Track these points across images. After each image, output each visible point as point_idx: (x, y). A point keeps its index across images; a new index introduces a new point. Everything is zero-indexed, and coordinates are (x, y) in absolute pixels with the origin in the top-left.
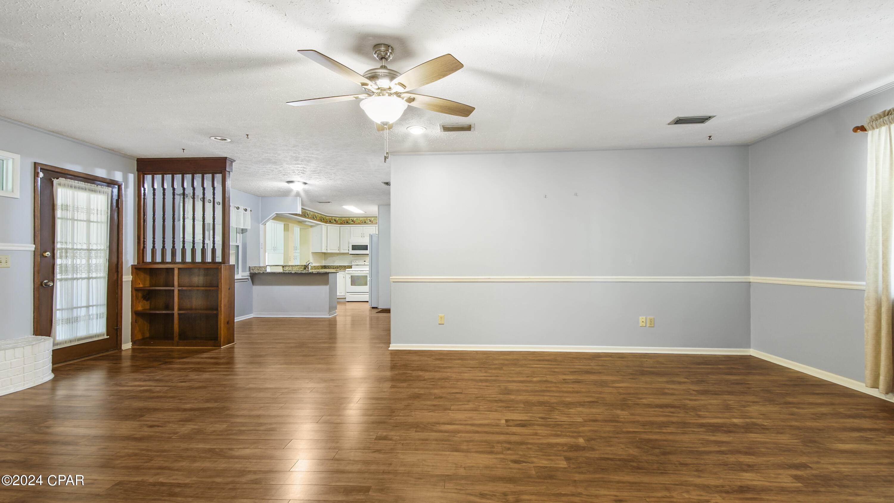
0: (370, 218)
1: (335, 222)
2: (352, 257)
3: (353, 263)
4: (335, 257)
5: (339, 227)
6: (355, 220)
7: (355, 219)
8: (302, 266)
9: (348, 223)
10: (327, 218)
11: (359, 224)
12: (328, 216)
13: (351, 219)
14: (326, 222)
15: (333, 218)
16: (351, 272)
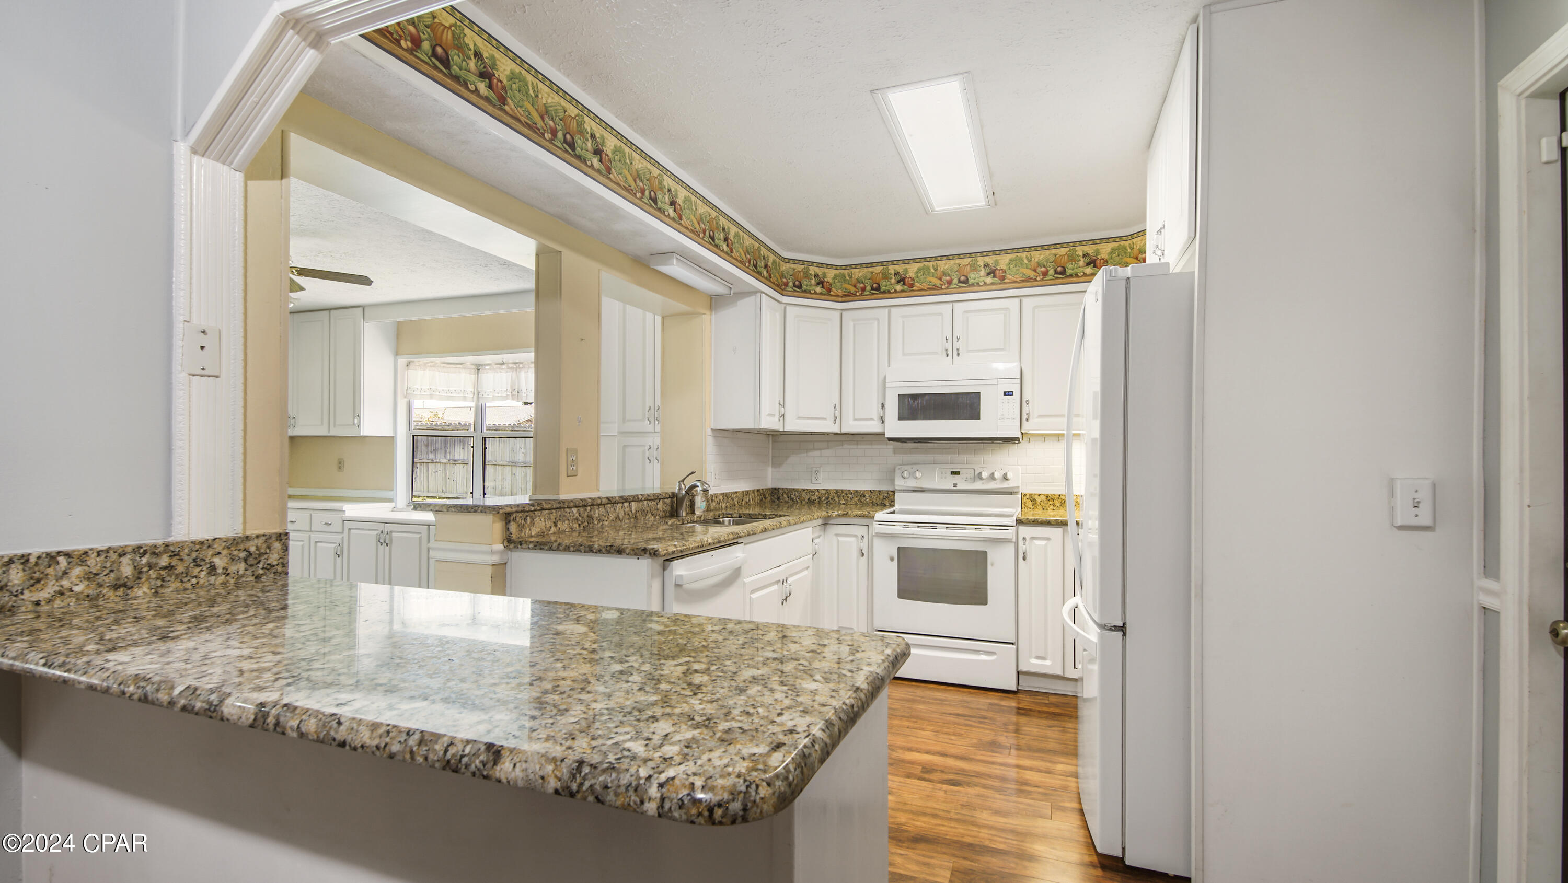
0: (990, 260)
1: (818, 289)
2: (895, 451)
3: (899, 483)
4: (817, 453)
5: (838, 314)
6: (911, 274)
7: (912, 270)
8: (656, 498)
9: (877, 290)
10: (785, 267)
11: (934, 289)
12: (790, 261)
13: (892, 269)
14: (780, 287)
15: (812, 270)
16: (897, 529)
